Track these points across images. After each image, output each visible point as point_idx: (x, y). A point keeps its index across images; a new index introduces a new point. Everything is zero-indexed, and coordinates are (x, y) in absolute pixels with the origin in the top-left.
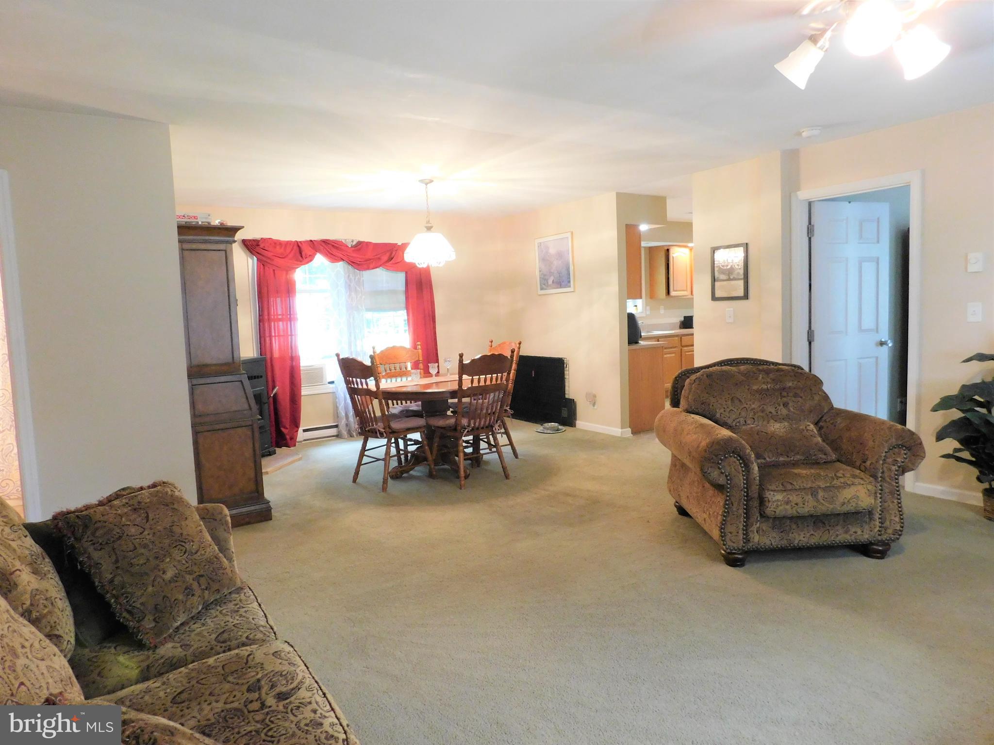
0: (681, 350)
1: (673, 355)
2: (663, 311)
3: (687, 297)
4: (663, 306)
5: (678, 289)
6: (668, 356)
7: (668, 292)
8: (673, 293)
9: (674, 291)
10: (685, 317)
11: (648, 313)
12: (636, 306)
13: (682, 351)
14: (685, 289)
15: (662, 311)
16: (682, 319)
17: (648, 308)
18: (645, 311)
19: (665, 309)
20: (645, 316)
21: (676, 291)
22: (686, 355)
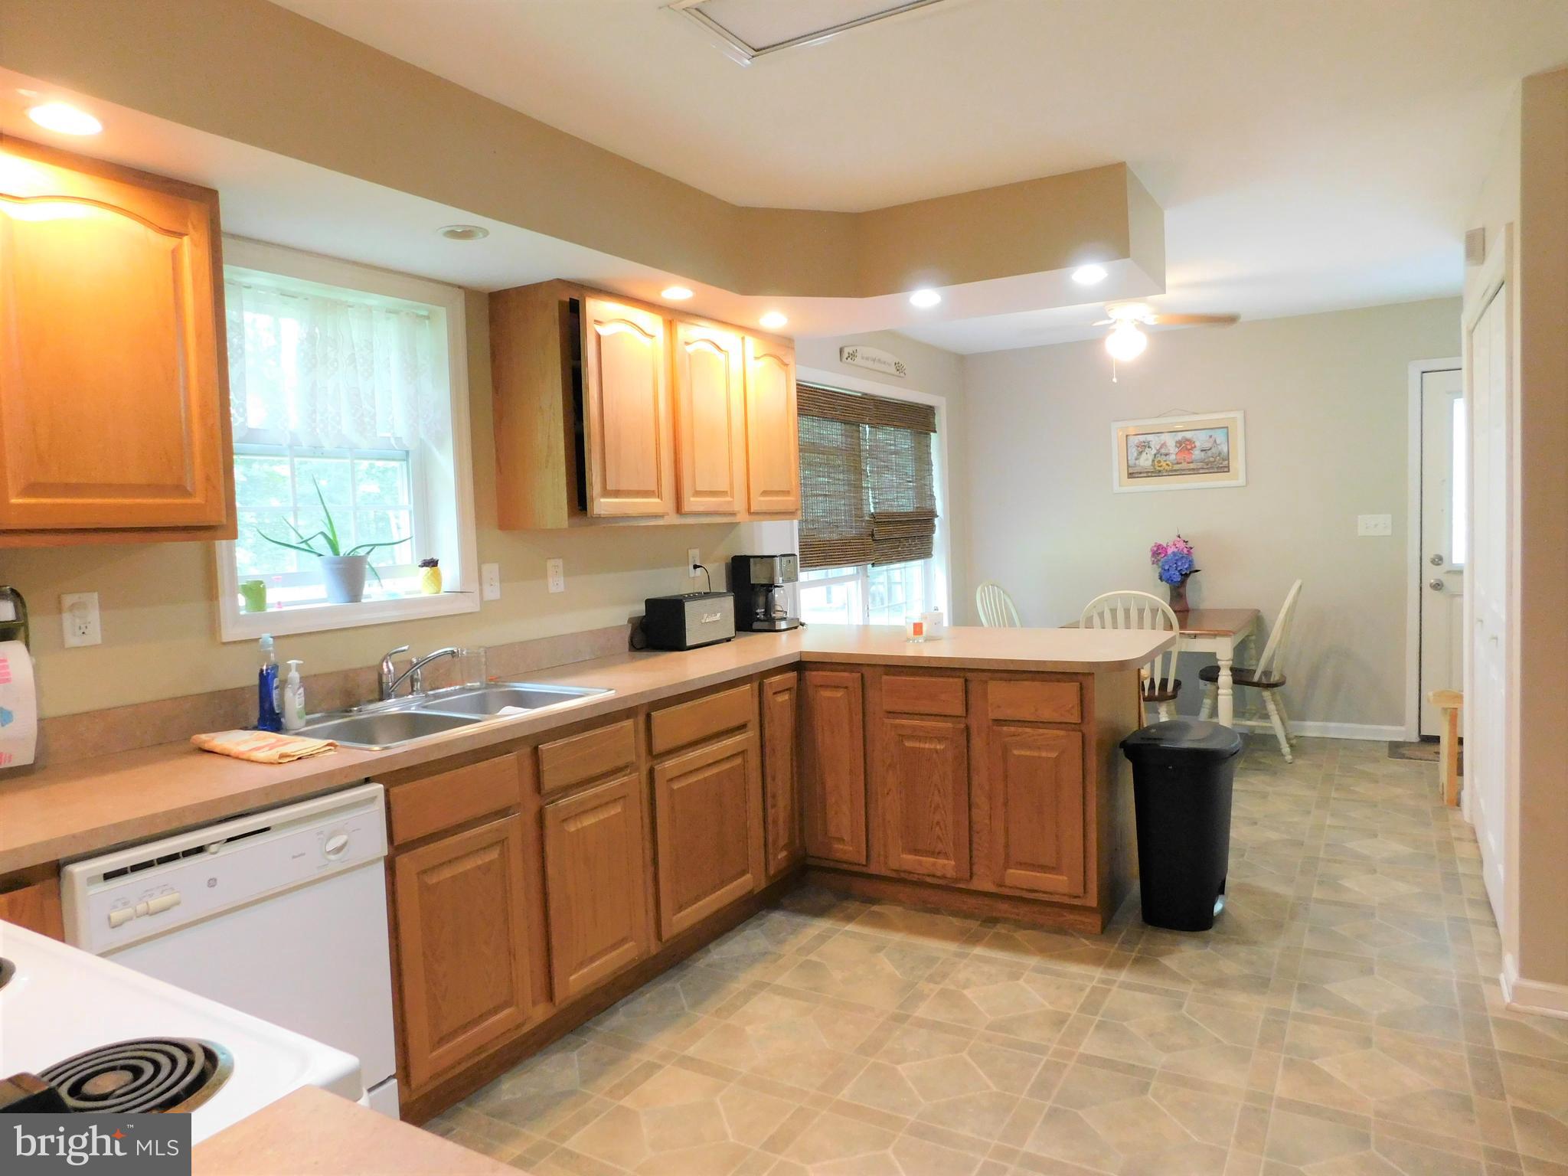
0: (651, 772)
1: (617, 809)
2: (561, 580)
3: (661, 522)
4: (560, 562)
5: (624, 487)
6: (589, 821)
7: (579, 499)
8: (601, 504)
9: (606, 493)
10: (650, 604)
11: (493, 592)
12: (432, 563)
13: (657, 775)
14: (653, 487)
15: (556, 583)
16: (640, 609)
17: (492, 570)
18: (475, 587)
19: (568, 573)
20: (477, 609)
21: (617, 493)
22: (672, 792)
